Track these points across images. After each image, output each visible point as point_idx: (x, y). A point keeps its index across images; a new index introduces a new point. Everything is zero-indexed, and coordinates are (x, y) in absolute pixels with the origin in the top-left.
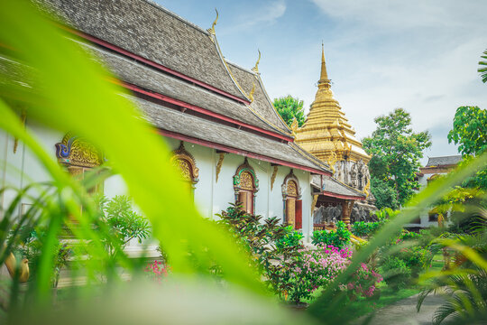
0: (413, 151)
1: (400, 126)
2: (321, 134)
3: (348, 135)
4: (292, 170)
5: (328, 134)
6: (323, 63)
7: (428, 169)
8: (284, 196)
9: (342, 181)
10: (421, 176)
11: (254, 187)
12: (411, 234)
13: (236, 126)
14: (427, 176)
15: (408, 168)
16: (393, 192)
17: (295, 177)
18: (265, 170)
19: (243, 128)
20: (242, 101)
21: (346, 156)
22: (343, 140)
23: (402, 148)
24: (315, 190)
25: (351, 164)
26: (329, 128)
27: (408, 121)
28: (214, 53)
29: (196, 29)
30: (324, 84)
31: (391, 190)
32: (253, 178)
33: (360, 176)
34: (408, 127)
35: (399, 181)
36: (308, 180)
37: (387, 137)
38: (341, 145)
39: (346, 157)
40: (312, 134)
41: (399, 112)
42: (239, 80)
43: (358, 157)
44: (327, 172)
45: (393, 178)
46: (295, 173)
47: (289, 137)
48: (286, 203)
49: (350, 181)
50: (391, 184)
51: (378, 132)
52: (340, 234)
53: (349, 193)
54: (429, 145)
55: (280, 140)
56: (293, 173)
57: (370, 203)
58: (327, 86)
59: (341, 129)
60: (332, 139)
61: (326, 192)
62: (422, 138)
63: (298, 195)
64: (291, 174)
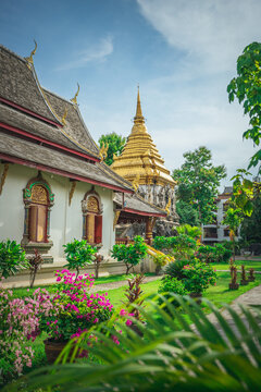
0: (213, 181)
1: (203, 161)
2: (134, 161)
3: (157, 163)
4: (93, 187)
5: (140, 161)
6: (139, 102)
7: (224, 195)
8: (84, 211)
9: (151, 202)
10: (219, 201)
11: (49, 201)
12: (207, 247)
13: (38, 143)
14: (223, 201)
15: (208, 194)
16: (196, 213)
17: (97, 194)
18: (63, 185)
19: (44, 145)
20: (55, 124)
21: (156, 180)
22: (154, 167)
23: (204, 178)
24: (117, 206)
25: (159, 188)
26: (142, 157)
27: (209, 157)
28: (30, 79)
29: (12, 55)
30: (139, 120)
31: (195, 211)
32: (48, 193)
33: (167, 198)
34: (209, 162)
35: (202, 204)
36: (111, 197)
37: (192, 169)
38: (151, 171)
39: (155, 182)
40: (128, 162)
41: (203, 149)
42: (56, 108)
43: (166, 182)
44: (129, 191)
45: (197, 202)
46: (96, 189)
47: (96, 158)
48: (86, 218)
49: (158, 202)
50: (195, 206)
51: (186, 165)
52: (137, 248)
53: (152, 210)
54: (225, 176)
55: (86, 160)
56: (94, 190)
57: (175, 221)
58: (141, 122)
59: (152, 158)
60: (144, 166)
61: (128, 209)
62: (220, 170)
63: (99, 211)
64: (92, 191)
